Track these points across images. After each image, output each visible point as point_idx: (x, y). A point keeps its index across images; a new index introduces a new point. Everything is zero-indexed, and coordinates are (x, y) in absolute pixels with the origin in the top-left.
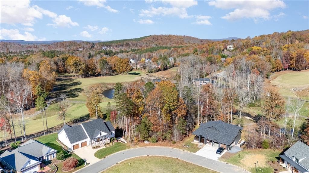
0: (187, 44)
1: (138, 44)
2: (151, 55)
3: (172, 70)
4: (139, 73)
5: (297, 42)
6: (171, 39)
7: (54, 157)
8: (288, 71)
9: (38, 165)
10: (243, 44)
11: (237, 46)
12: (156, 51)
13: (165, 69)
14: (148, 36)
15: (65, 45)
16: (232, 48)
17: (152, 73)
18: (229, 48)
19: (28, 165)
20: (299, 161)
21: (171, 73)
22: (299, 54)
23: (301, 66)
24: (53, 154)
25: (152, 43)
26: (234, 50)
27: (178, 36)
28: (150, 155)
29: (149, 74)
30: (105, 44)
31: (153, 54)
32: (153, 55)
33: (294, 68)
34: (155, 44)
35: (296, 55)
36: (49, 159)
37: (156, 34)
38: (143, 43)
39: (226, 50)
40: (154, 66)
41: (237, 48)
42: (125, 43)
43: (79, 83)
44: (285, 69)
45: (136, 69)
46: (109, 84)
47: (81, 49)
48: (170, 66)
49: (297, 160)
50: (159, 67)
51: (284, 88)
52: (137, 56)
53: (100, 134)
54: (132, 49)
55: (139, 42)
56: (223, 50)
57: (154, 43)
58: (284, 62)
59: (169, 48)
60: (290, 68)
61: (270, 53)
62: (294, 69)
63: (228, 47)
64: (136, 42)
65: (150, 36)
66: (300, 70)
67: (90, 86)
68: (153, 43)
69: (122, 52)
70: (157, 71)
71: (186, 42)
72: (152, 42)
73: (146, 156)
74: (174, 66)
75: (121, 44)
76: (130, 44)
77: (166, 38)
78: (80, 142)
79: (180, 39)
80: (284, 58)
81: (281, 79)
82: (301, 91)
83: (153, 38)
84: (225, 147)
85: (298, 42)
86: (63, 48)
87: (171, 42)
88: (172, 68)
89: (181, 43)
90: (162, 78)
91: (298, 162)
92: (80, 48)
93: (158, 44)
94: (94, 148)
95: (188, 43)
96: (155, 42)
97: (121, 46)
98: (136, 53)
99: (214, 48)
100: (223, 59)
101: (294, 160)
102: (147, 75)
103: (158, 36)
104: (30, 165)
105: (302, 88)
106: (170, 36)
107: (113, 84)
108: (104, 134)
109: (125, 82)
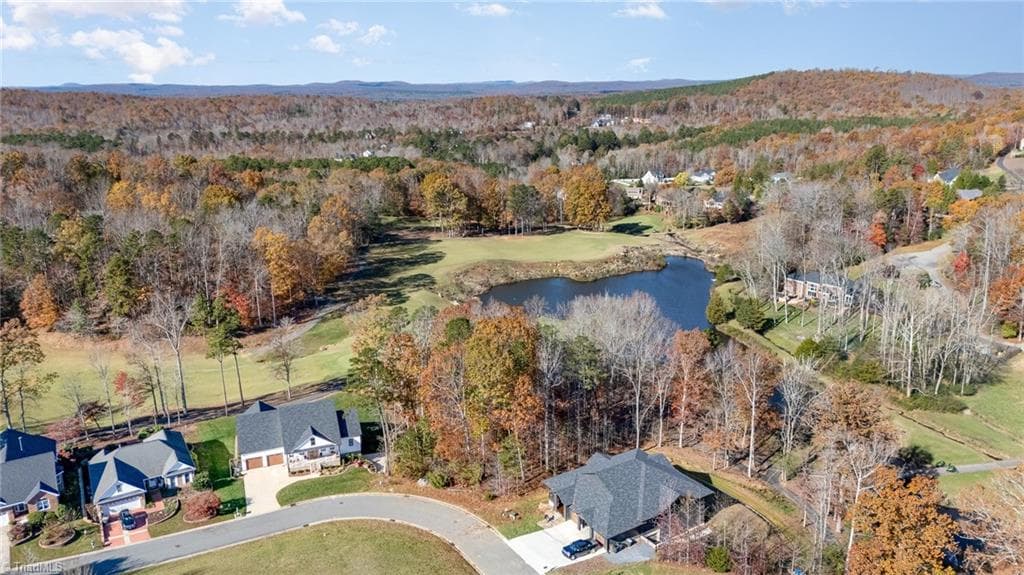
1: (718, 106)
4: (647, 228)
6: (848, 86)
7: (187, 481)
9: (140, 495)
14: (763, 77)
15: (489, 108)
17: (688, 228)
19: (117, 494)
24: (187, 475)
25: (771, 102)
27: (881, 73)
28: (397, 521)
29: (679, 233)
34: (779, 107)
36: (177, 485)
37: (794, 69)
38: (738, 100)
42: (673, 103)
43: (436, 259)
45: (652, 208)
46: (516, 265)
47: (528, 124)
53: (310, 443)
54: (683, 127)
55: (722, 97)
57: (779, 102)
64: (713, 99)
65: (772, 73)
68: (775, 100)
70: (713, 224)
71: (907, 101)
72: (772, 97)
73: (388, 520)
75: (660, 104)
76: (692, 104)
77: (828, 81)
78: (264, 454)
79: (884, 87)
83: (780, 84)
87: (846, 97)
89: (883, 102)
92: (528, 120)
93: (790, 108)
94: (294, 473)
95: (913, 103)
96: (784, 100)
97: (657, 112)
99: (961, 146)
102: (671, 234)
103: (800, 73)
104: (120, 493)
106: (850, 74)
107: (532, 266)
108: (322, 442)
109: (568, 263)
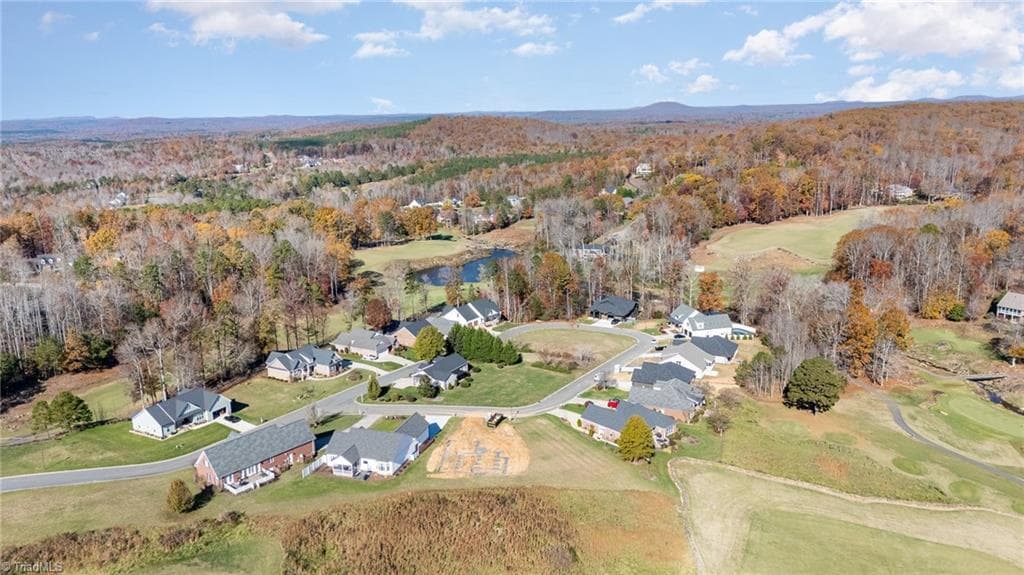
0: (535, 145)
1: (397, 147)
3: (523, 228)
4: (451, 237)
5: (782, 156)
6: (489, 129)
8: (747, 224)
10: (670, 163)
11: (657, 167)
12: (464, 173)
13: (506, 225)
15: (181, 154)
16: (647, 172)
17: (477, 234)
18: (641, 171)
21: (522, 235)
22: (764, 192)
23: (769, 214)
25: (438, 143)
26: (652, 175)
27: (508, 120)
29: (474, 237)
32: (459, 185)
33: (757, 218)
34: (447, 147)
35: (759, 194)
38: (412, 142)
39: (633, 176)
40: (479, 218)
41: (658, 172)
42: (359, 146)
44: (743, 221)
47: (238, 167)
48: (514, 218)
50: (492, 219)
51: (725, 258)
52: (422, 190)
53: (491, 313)
55: (398, 140)
56: (628, 176)
57: (445, 144)
58: (740, 206)
59: (494, 163)
60: (750, 219)
62: (758, 221)
63: (639, 169)
64: (390, 141)
65: (429, 119)
66: (767, 223)
68: (442, 142)
69: (368, 177)
70: (489, 231)
71: (533, 140)
72: (438, 139)
74: (522, 218)
75: (349, 145)
76: (374, 146)
77: (475, 126)
79: (514, 131)
80: (738, 198)
81: (729, 241)
83: (440, 128)
84: (620, 318)
87: (491, 139)
88: (518, 222)
89: (518, 142)
90: (505, 245)
93: (456, 147)
95: (538, 142)
96: (447, 141)
97: (349, 153)
98: (414, 181)
99: (607, 173)
100: (627, 200)
102: (469, 239)
105: (753, 256)
107: (420, 261)
108: (494, 313)
109: (440, 258)
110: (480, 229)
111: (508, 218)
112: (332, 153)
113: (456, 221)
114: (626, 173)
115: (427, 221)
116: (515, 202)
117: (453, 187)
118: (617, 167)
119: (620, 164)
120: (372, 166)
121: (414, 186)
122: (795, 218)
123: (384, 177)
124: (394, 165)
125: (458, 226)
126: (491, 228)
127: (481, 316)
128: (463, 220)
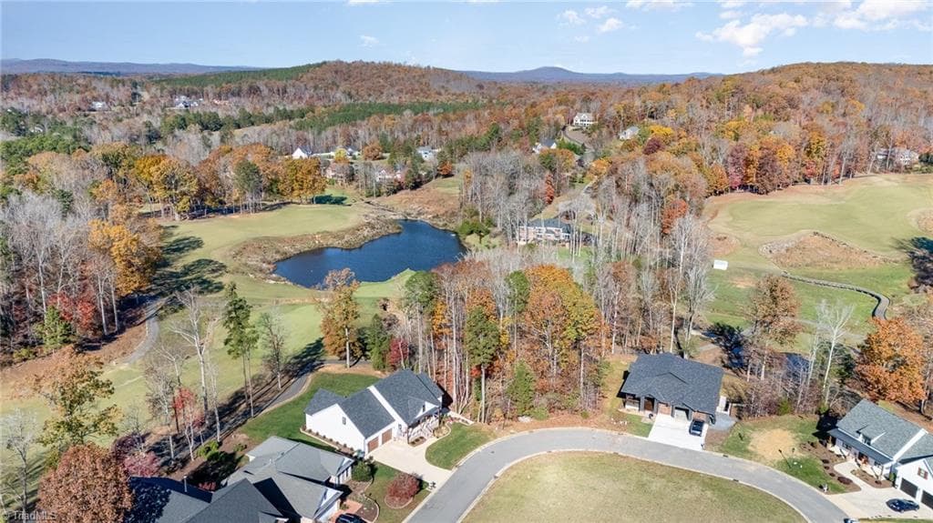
0: (440, 94)
1: (288, 90)
2: (352, 133)
3: (441, 190)
4: (343, 199)
5: (748, 109)
6: (390, 76)
8: (739, 195)
10: (617, 112)
11: (603, 117)
12: (363, 119)
13: (417, 184)
14: (319, 65)
15: (35, 87)
16: (586, 123)
17: (379, 196)
18: (579, 122)
20: (872, 442)
21: (440, 201)
22: (765, 151)
23: (770, 181)
25: (335, 88)
26: (594, 128)
27: (410, 67)
29: (374, 200)
30: (179, 87)
31: (360, 131)
32: (356, 133)
33: (752, 187)
34: (344, 92)
35: (759, 154)
38: (305, 85)
39: (570, 128)
40: (382, 174)
41: (603, 123)
42: (245, 87)
43: (197, 244)
44: (733, 190)
46: (280, 240)
47: (99, 105)
48: (427, 176)
49: (867, 439)
50: (399, 176)
51: (745, 246)
52: (310, 137)
54: (277, 110)
55: (290, 82)
56: (565, 128)
57: (341, 88)
58: (732, 170)
59: (397, 109)
60: (744, 187)
61: (698, 145)
62: (754, 190)
63: (577, 120)
64: (281, 84)
65: (325, 63)
66: (767, 193)
67: (231, 250)
68: (338, 87)
69: (250, 120)
70: (395, 192)
71: (437, 89)
72: (334, 83)
74: (437, 176)
75: (233, 86)
76: (261, 88)
77: (375, 72)
78: (379, 434)
79: (417, 78)
80: (730, 159)
81: (731, 219)
82: (783, 251)
83: (336, 72)
84: (703, 417)
85: (751, 110)
86: (32, 98)
87: (392, 86)
88: (433, 181)
89: (422, 90)
90: (419, 214)
91: (869, 444)
92: (96, 99)
93: (353, 92)
94: (414, 443)
95: (443, 91)
96: (344, 86)
97: (233, 94)
98: (300, 127)
99: (540, 123)
101: (860, 439)
102: (368, 203)
103: (348, 64)
105: (786, 245)
106: (387, 66)
107: (294, 240)
108: (429, 406)
109: (325, 234)
110: (383, 190)
111: (420, 176)
112: (215, 94)
113: (351, 177)
114: (563, 123)
115: (310, 178)
116: (428, 156)
117: (349, 135)
118: (550, 116)
119: (555, 114)
120: (255, 108)
121: (301, 132)
122: (797, 187)
123: (268, 120)
124: (281, 108)
125: (355, 184)
126: (397, 188)
127: (398, 420)
128: (361, 176)
